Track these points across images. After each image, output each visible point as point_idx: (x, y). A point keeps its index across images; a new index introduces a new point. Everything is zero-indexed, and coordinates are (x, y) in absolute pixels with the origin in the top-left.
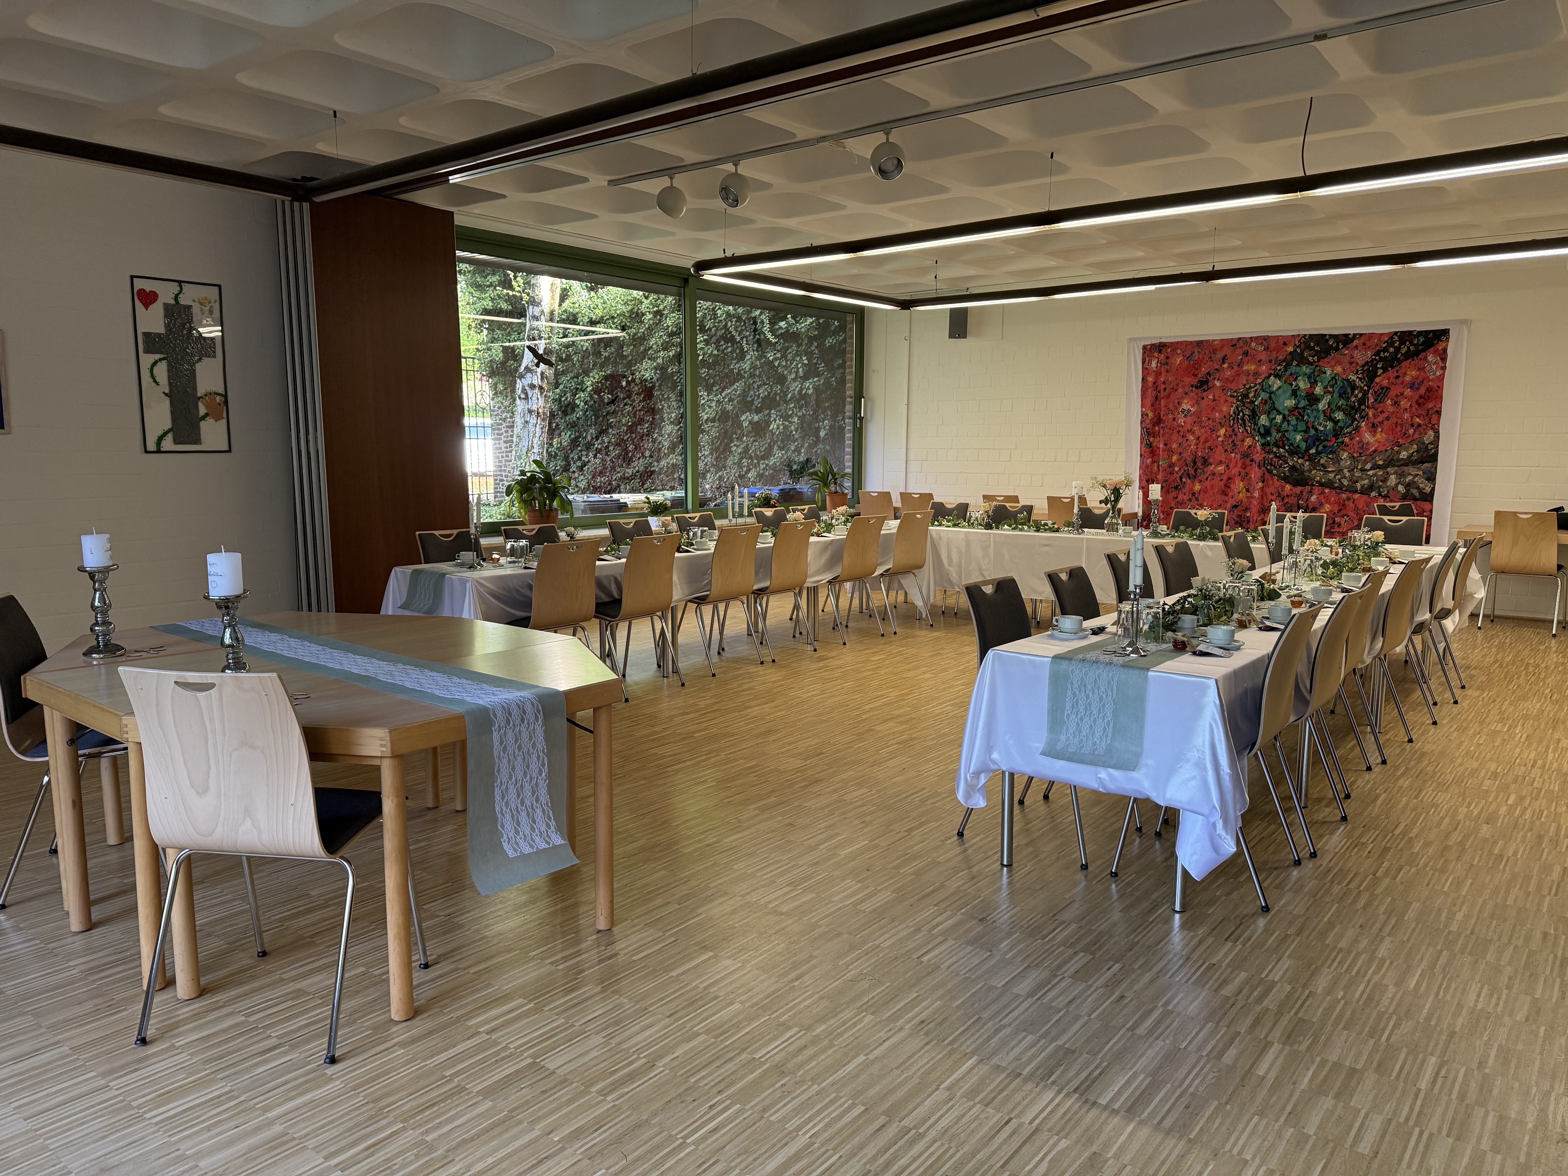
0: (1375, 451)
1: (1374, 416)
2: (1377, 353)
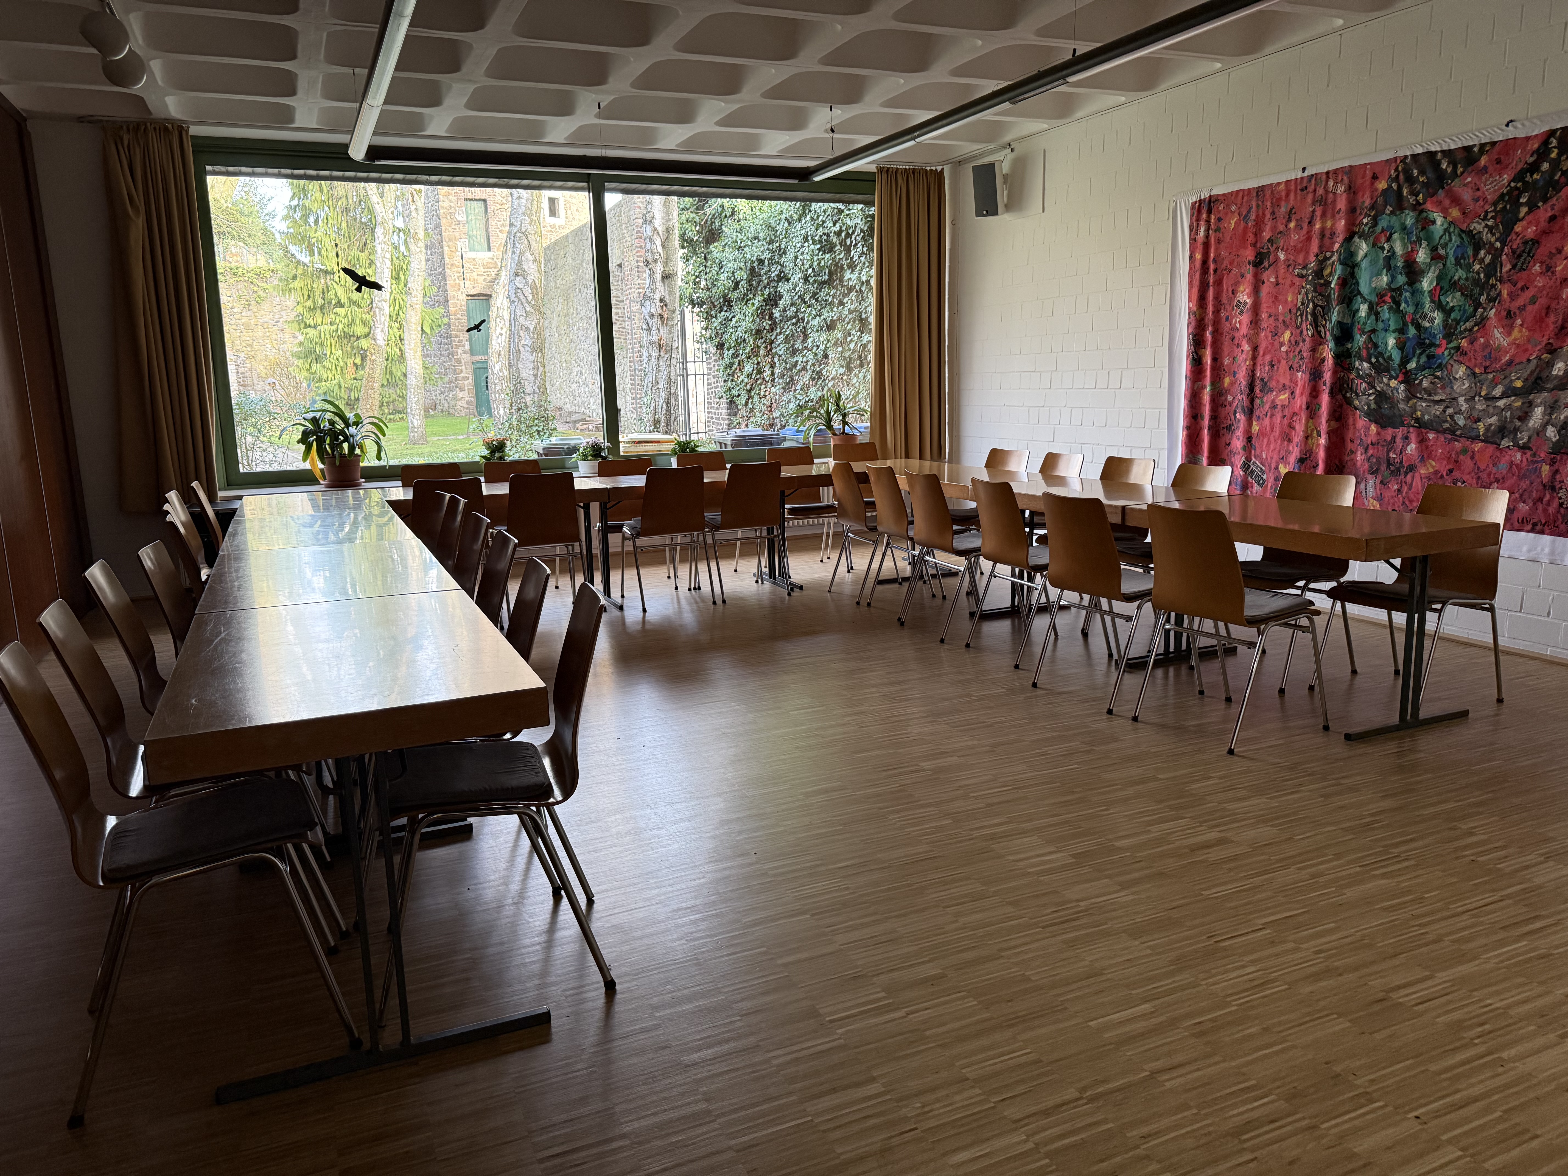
0: (1510, 363)
1: (1512, 296)
2: (1519, 177)
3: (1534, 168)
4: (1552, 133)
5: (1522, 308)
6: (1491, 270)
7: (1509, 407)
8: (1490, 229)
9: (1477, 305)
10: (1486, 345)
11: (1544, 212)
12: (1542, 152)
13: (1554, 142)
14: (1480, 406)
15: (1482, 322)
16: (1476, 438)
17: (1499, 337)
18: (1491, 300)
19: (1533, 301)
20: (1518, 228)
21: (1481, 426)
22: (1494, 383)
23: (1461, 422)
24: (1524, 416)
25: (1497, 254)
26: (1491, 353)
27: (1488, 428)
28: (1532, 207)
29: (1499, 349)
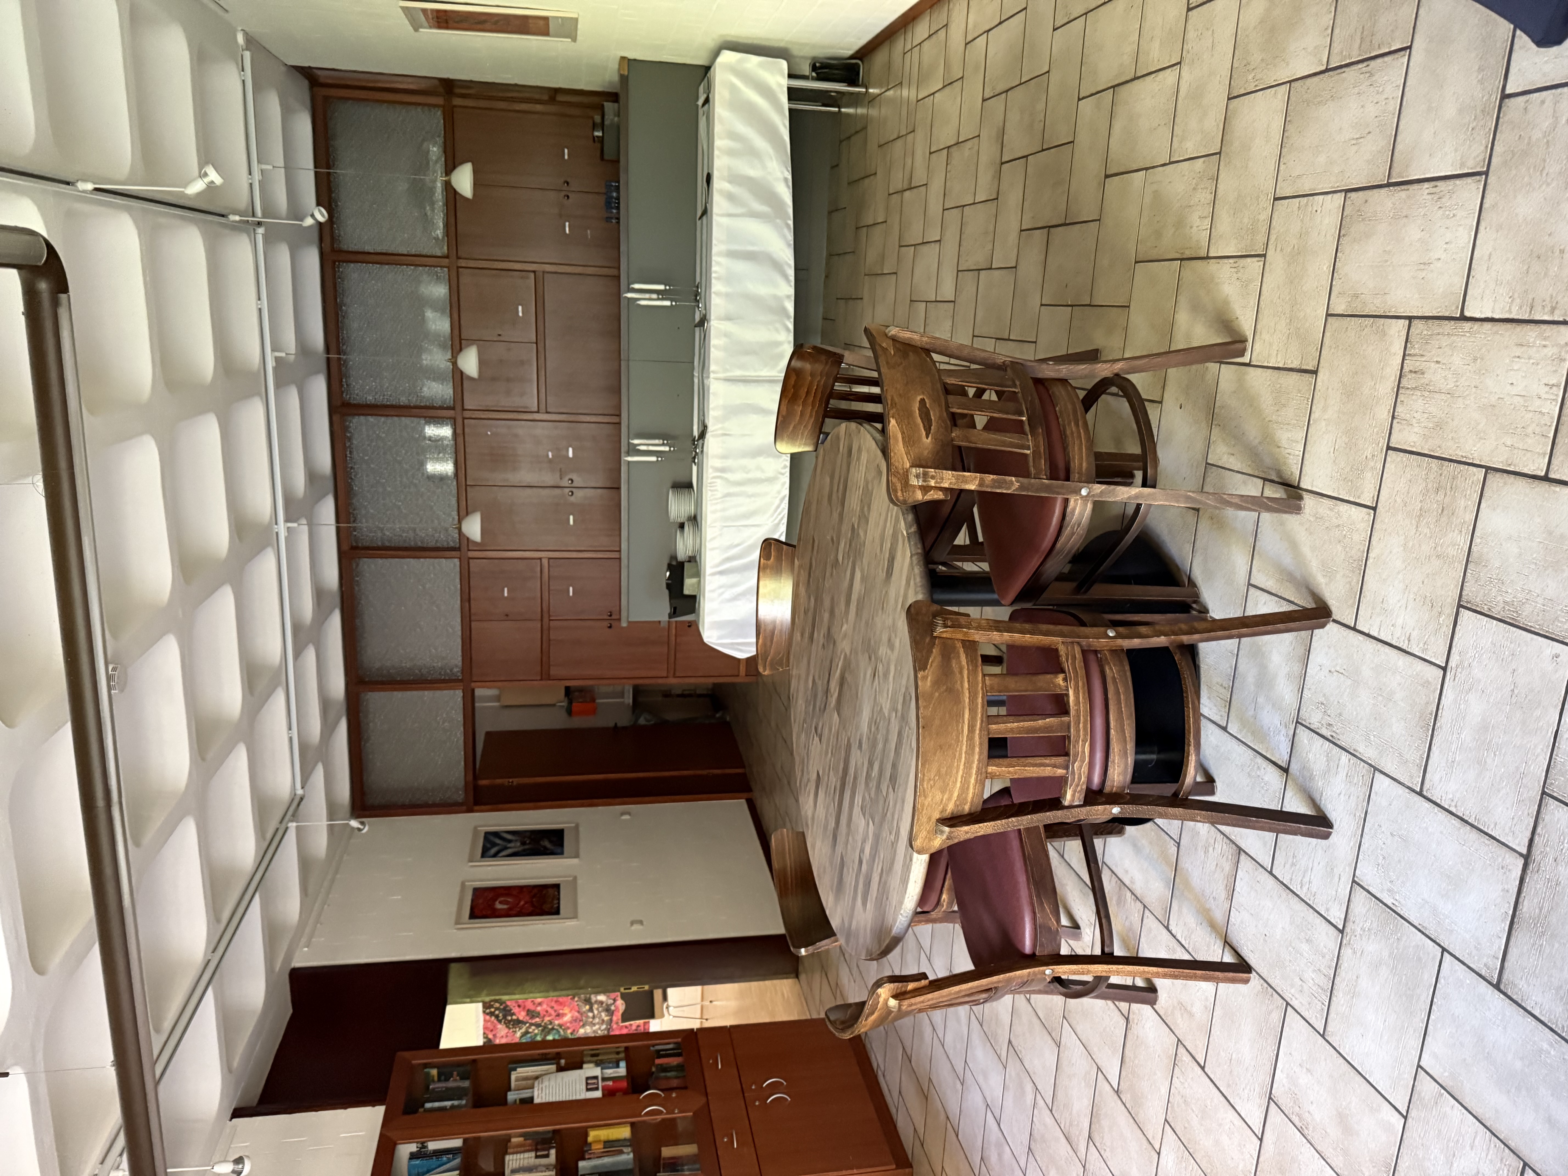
0: (579, 1012)
1: (550, 1015)
2: (500, 1021)
3: (497, 1017)
4: (484, 1012)
5: (555, 1011)
6: (538, 1025)
7: (597, 1009)
8: (520, 1029)
9: (553, 1029)
10: (571, 1022)
11: (515, 1010)
12: (492, 1014)
13: (488, 1011)
14: (597, 1020)
15: (560, 1026)
16: (611, 1020)
17: (567, 1018)
18: (551, 1023)
19: (552, 1007)
20: (521, 1018)
21: (606, 1018)
22: (587, 1017)
23: (604, 1027)
24: (601, 1003)
25: (531, 1024)
26: (574, 1020)
27: (607, 1016)
28: (513, 1014)
29: (572, 1017)
